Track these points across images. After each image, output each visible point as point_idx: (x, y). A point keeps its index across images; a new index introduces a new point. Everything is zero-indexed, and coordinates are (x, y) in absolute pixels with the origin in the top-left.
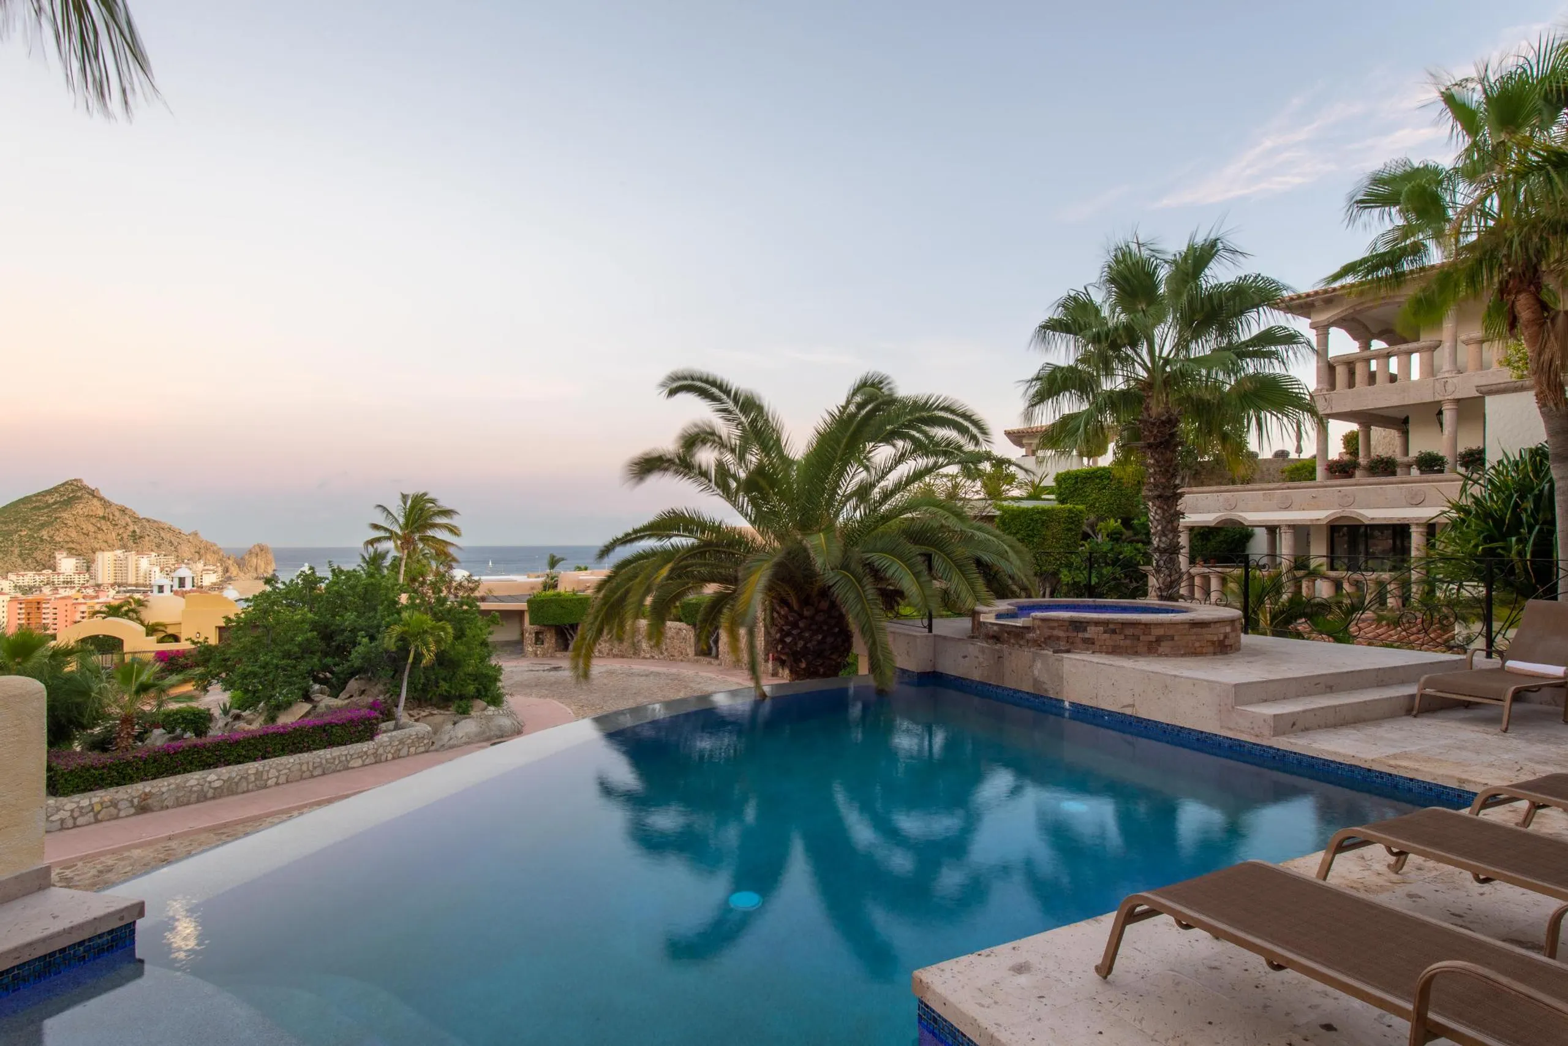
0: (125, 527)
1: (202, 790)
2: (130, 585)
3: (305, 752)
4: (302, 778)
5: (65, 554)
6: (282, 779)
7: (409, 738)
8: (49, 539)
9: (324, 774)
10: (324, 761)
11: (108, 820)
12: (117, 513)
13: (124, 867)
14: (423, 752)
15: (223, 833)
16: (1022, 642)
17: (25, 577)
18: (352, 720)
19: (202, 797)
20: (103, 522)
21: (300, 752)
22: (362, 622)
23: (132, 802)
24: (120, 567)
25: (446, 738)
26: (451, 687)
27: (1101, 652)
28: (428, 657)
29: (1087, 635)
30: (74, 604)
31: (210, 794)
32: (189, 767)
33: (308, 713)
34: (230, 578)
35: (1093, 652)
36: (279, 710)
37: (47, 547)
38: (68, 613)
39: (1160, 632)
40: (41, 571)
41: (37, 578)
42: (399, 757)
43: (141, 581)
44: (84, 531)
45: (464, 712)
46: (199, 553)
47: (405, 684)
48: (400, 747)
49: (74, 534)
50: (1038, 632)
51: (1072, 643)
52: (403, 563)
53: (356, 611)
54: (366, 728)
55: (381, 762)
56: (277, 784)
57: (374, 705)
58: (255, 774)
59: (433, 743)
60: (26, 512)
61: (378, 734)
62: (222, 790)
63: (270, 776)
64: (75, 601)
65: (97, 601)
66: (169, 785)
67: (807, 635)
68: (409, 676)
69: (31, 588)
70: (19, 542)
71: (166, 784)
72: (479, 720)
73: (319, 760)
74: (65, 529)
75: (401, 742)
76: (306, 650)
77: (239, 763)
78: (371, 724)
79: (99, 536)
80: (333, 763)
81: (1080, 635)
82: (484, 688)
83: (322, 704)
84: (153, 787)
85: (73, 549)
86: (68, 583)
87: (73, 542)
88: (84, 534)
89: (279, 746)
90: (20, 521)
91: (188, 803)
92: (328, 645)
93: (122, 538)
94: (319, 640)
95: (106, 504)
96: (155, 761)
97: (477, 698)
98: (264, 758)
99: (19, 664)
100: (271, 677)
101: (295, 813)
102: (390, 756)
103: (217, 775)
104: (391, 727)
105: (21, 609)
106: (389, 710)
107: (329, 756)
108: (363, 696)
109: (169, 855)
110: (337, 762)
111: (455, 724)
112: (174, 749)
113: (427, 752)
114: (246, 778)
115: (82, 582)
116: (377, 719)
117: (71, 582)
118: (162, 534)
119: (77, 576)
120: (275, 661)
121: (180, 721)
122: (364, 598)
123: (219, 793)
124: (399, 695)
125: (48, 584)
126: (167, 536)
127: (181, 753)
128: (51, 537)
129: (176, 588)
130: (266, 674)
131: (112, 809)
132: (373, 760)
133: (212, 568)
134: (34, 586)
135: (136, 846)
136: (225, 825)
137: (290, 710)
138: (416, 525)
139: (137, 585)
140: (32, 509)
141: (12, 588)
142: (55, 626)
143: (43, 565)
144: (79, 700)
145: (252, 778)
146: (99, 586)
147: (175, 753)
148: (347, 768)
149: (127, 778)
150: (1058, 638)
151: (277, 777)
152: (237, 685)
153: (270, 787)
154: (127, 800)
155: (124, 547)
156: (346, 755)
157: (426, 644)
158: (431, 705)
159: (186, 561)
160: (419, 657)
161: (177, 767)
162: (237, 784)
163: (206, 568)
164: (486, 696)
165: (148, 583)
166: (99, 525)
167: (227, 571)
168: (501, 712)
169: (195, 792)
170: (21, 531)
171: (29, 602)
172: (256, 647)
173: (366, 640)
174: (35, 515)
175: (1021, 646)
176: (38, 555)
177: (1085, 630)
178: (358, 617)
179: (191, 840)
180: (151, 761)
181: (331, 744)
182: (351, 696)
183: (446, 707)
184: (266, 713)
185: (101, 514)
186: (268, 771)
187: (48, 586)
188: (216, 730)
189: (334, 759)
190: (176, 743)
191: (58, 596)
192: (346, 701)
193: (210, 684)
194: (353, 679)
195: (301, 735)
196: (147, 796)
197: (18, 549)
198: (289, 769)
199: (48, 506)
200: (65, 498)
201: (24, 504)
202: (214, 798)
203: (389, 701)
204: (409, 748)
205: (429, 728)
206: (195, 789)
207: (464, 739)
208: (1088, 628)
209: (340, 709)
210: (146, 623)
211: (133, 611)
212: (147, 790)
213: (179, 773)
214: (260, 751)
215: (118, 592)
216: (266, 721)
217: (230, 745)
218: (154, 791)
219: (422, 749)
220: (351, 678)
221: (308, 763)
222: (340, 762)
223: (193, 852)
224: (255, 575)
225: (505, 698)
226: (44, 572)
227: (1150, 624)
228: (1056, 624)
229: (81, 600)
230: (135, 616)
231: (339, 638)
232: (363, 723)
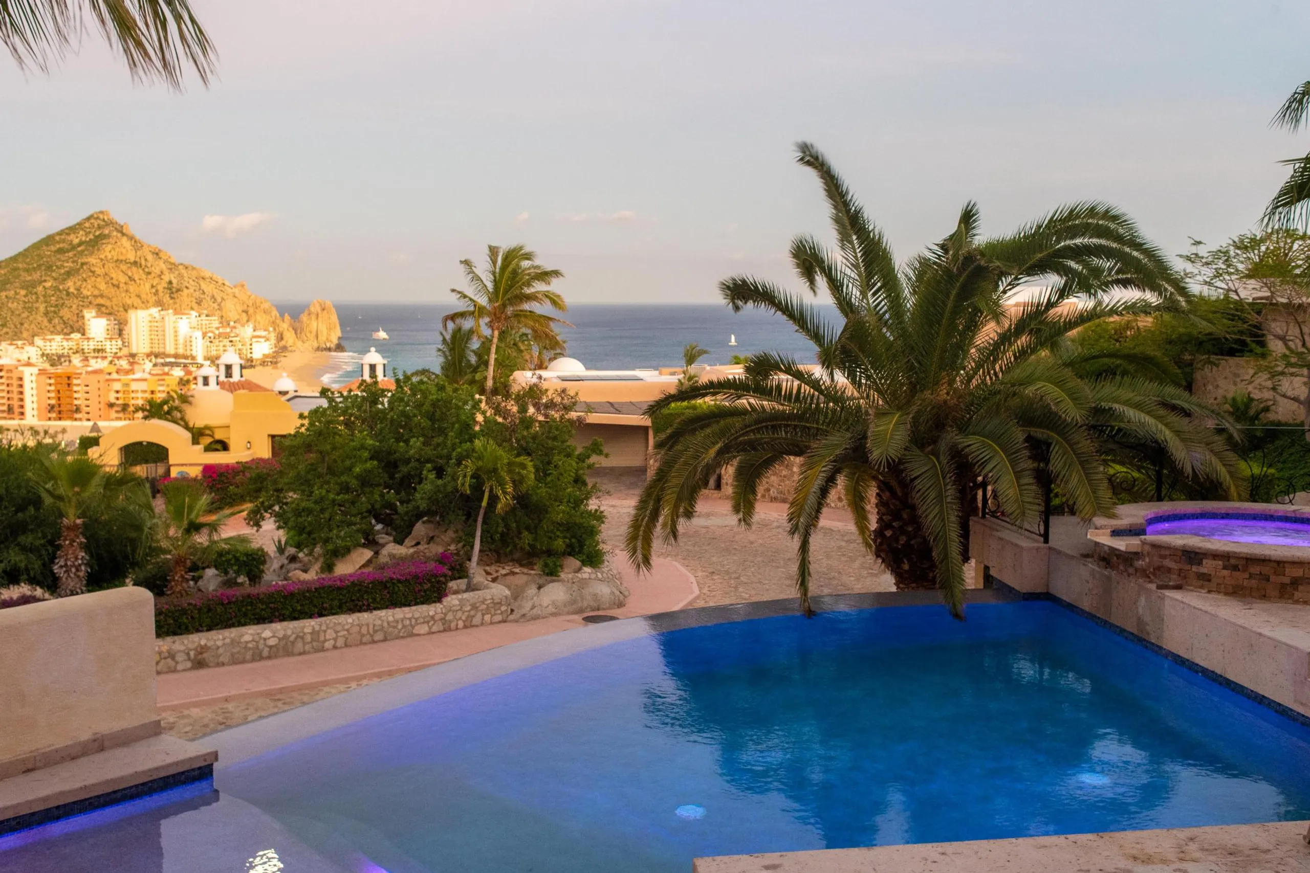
0: (160, 276)
1: (257, 648)
2: (169, 356)
3: (366, 611)
4: (362, 643)
5: (94, 313)
6: (340, 642)
7: (483, 602)
8: (75, 292)
9: (385, 640)
10: (385, 624)
11: (167, 672)
12: (150, 257)
13: (185, 725)
14: (500, 622)
15: (279, 700)
16: (1131, 570)
17: (53, 343)
18: (416, 577)
19: (258, 656)
20: (134, 269)
21: (359, 611)
22: (429, 451)
23: (188, 654)
24: (157, 330)
25: (528, 605)
26: (535, 539)
27: (1219, 592)
28: (503, 500)
29: (1203, 570)
30: (108, 380)
31: (265, 653)
32: (242, 620)
33: (369, 562)
34: (285, 348)
35: (1209, 592)
36: (337, 556)
37: (74, 303)
38: (101, 393)
39: (1298, 572)
40: (69, 334)
41: (65, 343)
42: (472, 626)
43: (181, 351)
44: (115, 282)
45: (552, 573)
46: (246, 312)
47: (478, 534)
48: (472, 613)
49: (103, 286)
50: (1147, 560)
51: (1185, 578)
52: (493, 349)
53: (423, 435)
54: (433, 586)
55: (450, 630)
56: (335, 647)
57: (443, 558)
58: (311, 633)
59: (512, 611)
60: (49, 256)
61: (446, 595)
62: (278, 649)
63: (328, 637)
64: (108, 377)
65: (131, 377)
66: (224, 639)
67: (910, 529)
68: (484, 522)
69: (60, 357)
70: (44, 296)
71: (221, 637)
72: (570, 585)
73: (380, 622)
74: (93, 279)
75: (474, 607)
76: (365, 481)
77: (295, 619)
78: (438, 582)
79: (131, 288)
80: (395, 627)
81: (1194, 568)
82: (579, 541)
83: (384, 552)
84: (208, 640)
85: (103, 306)
86: (99, 351)
87: (102, 296)
88: (114, 285)
89: (336, 603)
90: (43, 268)
91: (244, 662)
92: (392, 477)
93: (157, 291)
94: (380, 471)
95: (137, 245)
96: (209, 610)
97: (570, 554)
98: (321, 615)
99: (78, 493)
100: (327, 515)
101: (354, 685)
102: (461, 624)
103: (272, 631)
104: (464, 587)
105: (50, 385)
106: (461, 565)
107: (391, 619)
108: (431, 544)
109: (226, 718)
110: (400, 626)
111: (540, 588)
112: (227, 597)
113: (504, 621)
114: (302, 638)
115: (114, 351)
116: (445, 576)
117: (103, 350)
118: (203, 285)
119: (108, 343)
120: (331, 496)
121: (233, 562)
122: (431, 418)
123: (275, 653)
124: (472, 547)
125: (77, 352)
126: (208, 288)
127: (234, 603)
128: (78, 290)
129: (222, 378)
130: (322, 510)
131: (169, 660)
132: (441, 628)
133: (263, 333)
134: (62, 356)
135: (196, 705)
136: (281, 691)
137: (348, 557)
138: (509, 295)
139: (176, 356)
140: (55, 252)
141: (39, 357)
142: (87, 409)
143: (72, 327)
144: (133, 535)
145: (308, 638)
146: (133, 356)
147: (229, 603)
148: (412, 635)
149: (183, 627)
150: (1169, 570)
151: (335, 639)
152: (291, 524)
153: (327, 650)
154: (183, 651)
155: (159, 303)
156: (410, 619)
157: (502, 484)
158: (513, 560)
159: (232, 324)
160: (494, 499)
161: (231, 619)
162: (293, 643)
163: (258, 333)
164: (580, 552)
165: (188, 353)
166: (130, 274)
167: (282, 339)
168: (599, 575)
169: (250, 649)
170: (45, 281)
171: (58, 376)
172: (310, 477)
173: (432, 476)
174: (59, 260)
175: (1129, 575)
176: (65, 313)
177: (1200, 563)
178: (424, 444)
179: (248, 704)
180: (205, 610)
181: (394, 603)
182: (418, 544)
183: (530, 565)
184: (322, 560)
185: (132, 260)
186: (325, 631)
187: (77, 355)
188: (271, 577)
189: (397, 622)
190: (229, 592)
191: (90, 369)
192: (412, 550)
193: (263, 519)
194: (420, 522)
195: (359, 590)
196: (203, 649)
197: (44, 305)
198: (348, 630)
199: (74, 248)
200: (91, 236)
201: (47, 245)
202: (269, 658)
203: (461, 553)
204: (483, 615)
205: (507, 592)
206: (250, 645)
207: (551, 609)
208: (1204, 561)
209: (403, 559)
210: (191, 425)
211: (177, 408)
212: (203, 642)
213: (232, 626)
214: (315, 606)
215: (155, 365)
216: (322, 570)
217: (285, 597)
218: (209, 644)
219: (499, 618)
220: (417, 521)
221: (368, 625)
222: (404, 626)
223: (250, 719)
224: (316, 345)
225: (605, 558)
226: (73, 336)
227: (1285, 562)
228: (1167, 553)
229: (115, 376)
230: (179, 415)
231: (404, 469)
232: (429, 580)
